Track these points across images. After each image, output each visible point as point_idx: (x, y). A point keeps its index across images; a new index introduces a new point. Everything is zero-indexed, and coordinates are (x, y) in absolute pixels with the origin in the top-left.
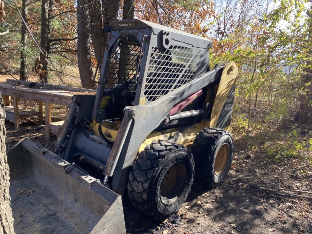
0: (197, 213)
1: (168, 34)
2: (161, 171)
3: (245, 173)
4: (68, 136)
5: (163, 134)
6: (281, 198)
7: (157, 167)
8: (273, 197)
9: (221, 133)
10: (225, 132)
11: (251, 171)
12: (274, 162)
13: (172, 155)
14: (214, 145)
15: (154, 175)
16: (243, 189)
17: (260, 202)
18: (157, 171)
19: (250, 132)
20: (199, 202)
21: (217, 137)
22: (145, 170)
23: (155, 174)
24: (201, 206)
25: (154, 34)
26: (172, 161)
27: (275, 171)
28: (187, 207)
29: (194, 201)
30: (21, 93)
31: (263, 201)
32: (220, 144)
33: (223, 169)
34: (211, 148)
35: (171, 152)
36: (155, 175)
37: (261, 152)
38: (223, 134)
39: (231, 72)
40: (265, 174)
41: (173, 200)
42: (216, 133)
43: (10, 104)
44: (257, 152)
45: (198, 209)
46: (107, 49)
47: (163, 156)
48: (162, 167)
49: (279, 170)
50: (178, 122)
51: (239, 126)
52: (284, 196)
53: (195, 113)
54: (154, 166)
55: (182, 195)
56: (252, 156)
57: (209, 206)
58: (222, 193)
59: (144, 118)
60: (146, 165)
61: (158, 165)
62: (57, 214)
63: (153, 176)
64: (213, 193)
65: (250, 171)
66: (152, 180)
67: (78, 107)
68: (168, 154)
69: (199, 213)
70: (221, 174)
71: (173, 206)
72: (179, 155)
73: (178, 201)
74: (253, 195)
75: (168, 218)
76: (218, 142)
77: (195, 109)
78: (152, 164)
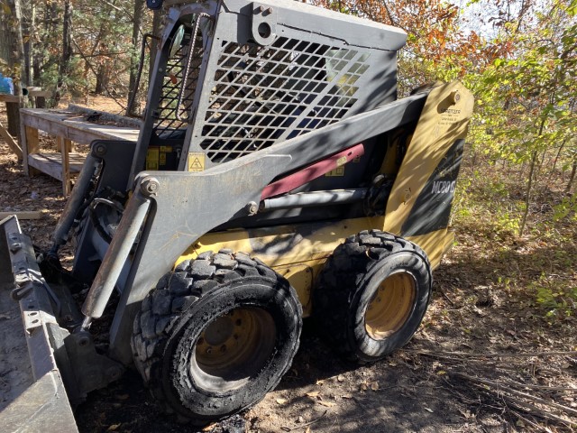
0: (292, 420)
1: (267, 13)
2: (188, 324)
3: (461, 341)
4: (75, 221)
5: (252, 236)
6: (517, 419)
7: (178, 314)
8: (499, 412)
9: (390, 248)
10: (403, 245)
11: (479, 339)
12: (543, 324)
13: (222, 291)
14: (365, 272)
15: (168, 330)
16: (432, 379)
17: (457, 418)
18: (176, 323)
19: (523, 244)
20: (314, 395)
21: (375, 256)
22: (157, 314)
23: (170, 328)
24: (312, 402)
25: (227, 11)
26: (224, 302)
27: (536, 345)
28: (281, 401)
29: (302, 392)
30: (70, 131)
31: (467, 415)
32: (382, 270)
33: (397, 325)
34: (356, 278)
35: (221, 282)
36: (171, 332)
37: (524, 296)
38: (395, 250)
39: (451, 107)
40: (510, 348)
41: (235, 385)
42: (377, 245)
43: (73, 150)
44: (514, 293)
45: (302, 410)
46: (160, 47)
47: (198, 292)
48: (191, 315)
49: (549, 344)
50: (302, 212)
51: (498, 229)
52: (526, 413)
53: (343, 195)
54: (173, 311)
55: (261, 375)
56: (498, 301)
57: (332, 407)
58: (380, 379)
59: (185, 199)
60: (161, 306)
61: (180, 309)
62: (11, 374)
63: (164, 332)
64: (358, 378)
65: (475, 336)
66: (162, 342)
67: (97, 165)
68: (210, 286)
69: (298, 422)
70: (388, 338)
71: (232, 397)
72: (246, 291)
73: (248, 387)
74: (450, 398)
75: (219, 421)
76: (376, 267)
77: (346, 187)
78: (171, 306)
